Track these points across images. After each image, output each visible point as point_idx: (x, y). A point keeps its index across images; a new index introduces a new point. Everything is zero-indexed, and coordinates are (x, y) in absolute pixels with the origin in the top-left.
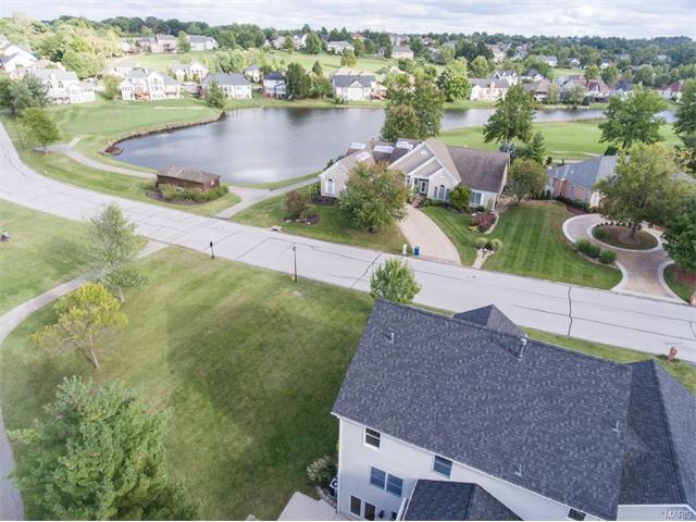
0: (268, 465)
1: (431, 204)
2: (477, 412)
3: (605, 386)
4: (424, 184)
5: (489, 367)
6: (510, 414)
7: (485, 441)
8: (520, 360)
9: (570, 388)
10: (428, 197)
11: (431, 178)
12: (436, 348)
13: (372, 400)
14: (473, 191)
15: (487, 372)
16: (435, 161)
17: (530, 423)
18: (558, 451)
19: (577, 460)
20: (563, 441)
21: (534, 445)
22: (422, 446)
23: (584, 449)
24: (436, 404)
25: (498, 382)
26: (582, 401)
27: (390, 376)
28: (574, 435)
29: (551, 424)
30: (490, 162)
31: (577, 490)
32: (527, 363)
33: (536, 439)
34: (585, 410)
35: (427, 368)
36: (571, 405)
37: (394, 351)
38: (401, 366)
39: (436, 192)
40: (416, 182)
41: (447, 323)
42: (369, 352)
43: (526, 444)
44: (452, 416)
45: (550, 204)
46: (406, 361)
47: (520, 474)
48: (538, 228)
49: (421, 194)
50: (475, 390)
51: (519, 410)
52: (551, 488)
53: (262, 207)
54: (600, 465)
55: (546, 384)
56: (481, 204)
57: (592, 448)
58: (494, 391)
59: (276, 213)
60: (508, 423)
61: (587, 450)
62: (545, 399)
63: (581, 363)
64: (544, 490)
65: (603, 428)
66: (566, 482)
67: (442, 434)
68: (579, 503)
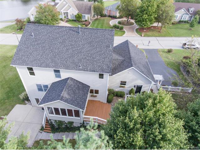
0: (6, 100)
1: (70, 21)
2: (66, 52)
3: (107, 36)
4: (67, 15)
5: (70, 38)
6: (77, 51)
7: (69, 61)
8: (80, 34)
9: (96, 39)
10: (69, 19)
11: (68, 11)
12: (50, 36)
13: (27, 57)
14: (83, 15)
15: (69, 40)
16: (69, 5)
17: (84, 52)
18: (93, 58)
19: (99, 59)
20: (94, 55)
21: (85, 58)
22: (47, 67)
23: (101, 56)
24: (51, 53)
25: (73, 42)
26: (100, 42)
27: (33, 48)
28: (98, 52)
29: (91, 51)
30: (87, 5)
31: (99, 67)
32: (82, 35)
33: (86, 56)
34: (101, 44)
35: (47, 43)
36: (97, 44)
37: (34, 40)
38: (38, 44)
39: (71, 17)
40: (64, 14)
41: (54, 27)
42: (24, 42)
43: (83, 58)
44: (57, 56)
45: (106, 18)
46: (39, 42)
47: (81, 68)
48: (103, 23)
49: (67, 18)
50: (65, 46)
51: (80, 49)
52: (91, 69)
53: (8, 27)
54: (106, 59)
55: (89, 40)
56: (86, 19)
57: (104, 55)
58: (71, 45)
59: (14, 28)
60: (76, 54)
61: (102, 56)
62: (89, 44)
63: (99, 31)
64: (89, 70)
65: (107, 48)
66: (96, 66)
67: (54, 63)
68: (100, 71)
